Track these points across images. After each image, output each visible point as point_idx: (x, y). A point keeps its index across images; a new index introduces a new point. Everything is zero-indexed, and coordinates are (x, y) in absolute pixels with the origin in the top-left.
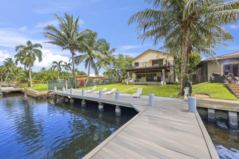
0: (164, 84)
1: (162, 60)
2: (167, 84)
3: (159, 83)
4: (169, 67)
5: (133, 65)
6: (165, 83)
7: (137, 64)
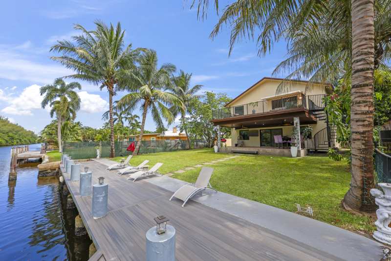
0: (298, 155)
1: (294, 98)
2: (309, 153)
3: (286, 151)
4: (311, 111)
5: (232, 111)
6: (303, 152)
7: (240, 109)
